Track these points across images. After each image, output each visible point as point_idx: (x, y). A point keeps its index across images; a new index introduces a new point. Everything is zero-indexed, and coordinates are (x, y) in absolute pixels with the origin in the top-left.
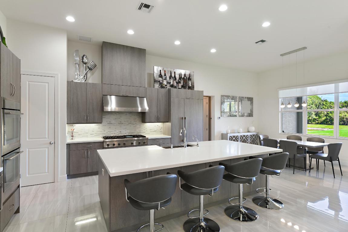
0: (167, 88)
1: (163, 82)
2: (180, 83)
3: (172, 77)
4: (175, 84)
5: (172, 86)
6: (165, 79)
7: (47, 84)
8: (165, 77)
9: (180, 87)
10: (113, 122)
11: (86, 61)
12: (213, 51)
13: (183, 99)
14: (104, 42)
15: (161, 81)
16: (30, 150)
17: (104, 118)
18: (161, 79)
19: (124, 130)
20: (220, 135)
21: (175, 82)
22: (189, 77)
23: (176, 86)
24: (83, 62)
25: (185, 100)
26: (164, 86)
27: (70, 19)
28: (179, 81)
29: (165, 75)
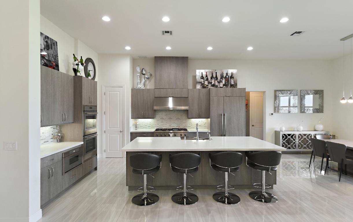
0: (208, 88)
1: (204, 82)
2: (222, 82)
3: (214, 78)
4: (217, 84)
5: (213, 85)
6: (206, 80)
7: (118, 92)
8: (207, 78)
9: (221, 86)
10: (164, 117)
11: (145, 73)
12: (250, 49)
13: (223, 97)
14: (155, 57)
15: (202, 82)
16: (110, 135)
17: (157, 114)
18: (202, 80)
19: (173, 124)
20: (273, 132)
21: (216, 81)
22: (232, 75)
23: (217, 85)
24: (142, 73)
25: (225, 98)
26: (205, 87)
27: (128, 48)
28: (221, 80)
29: (207, 76)
